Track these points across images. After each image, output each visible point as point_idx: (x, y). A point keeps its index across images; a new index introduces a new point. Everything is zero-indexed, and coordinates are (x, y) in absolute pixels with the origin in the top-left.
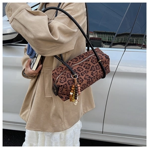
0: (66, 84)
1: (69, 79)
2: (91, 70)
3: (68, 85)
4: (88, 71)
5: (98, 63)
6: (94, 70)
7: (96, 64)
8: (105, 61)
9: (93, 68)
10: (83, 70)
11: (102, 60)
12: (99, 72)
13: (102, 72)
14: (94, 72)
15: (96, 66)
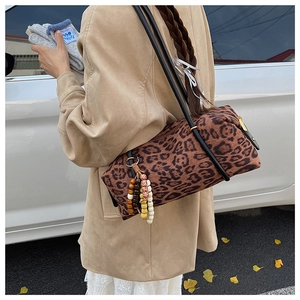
0: (108, 177)
1: (117, 166)
2: (174, 152)
3: (113, 180)
5: (191, 136)
6: (180, 153)
8: (212, 130)
9: (179, 147)
10: (159, 151)
11: (203, 127)
12: (195, 157)
13: (207, 159)
14: (180, 156)
15: (185, 143)
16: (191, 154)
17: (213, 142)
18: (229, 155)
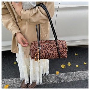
1: (35, 48)
3: (33, 51)
4: (49, 49)
5: (56, 47)
8: (61, 48)
9: (52, 49)
10: (47, 47)
11: (59, 47)
12: (55, 53)
13: (58, 54)
14: (52, 51)
15: (54, 48)
16: (54, 52)
17: (60, 50)
18: (62, 54)
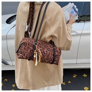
0: (27, 43)
1: (31, 42)
2: (47, 49)
3: (27, 45)
4: (45, 49)
5: (53, 49)
6: (49, 51)
7: (52, 48)
8: (58, 51)
9: (49, 49)
10: (42, 46)
11: (56, 49)
12: (51, 54)
15: (51, 49)
17: (57, 53)
